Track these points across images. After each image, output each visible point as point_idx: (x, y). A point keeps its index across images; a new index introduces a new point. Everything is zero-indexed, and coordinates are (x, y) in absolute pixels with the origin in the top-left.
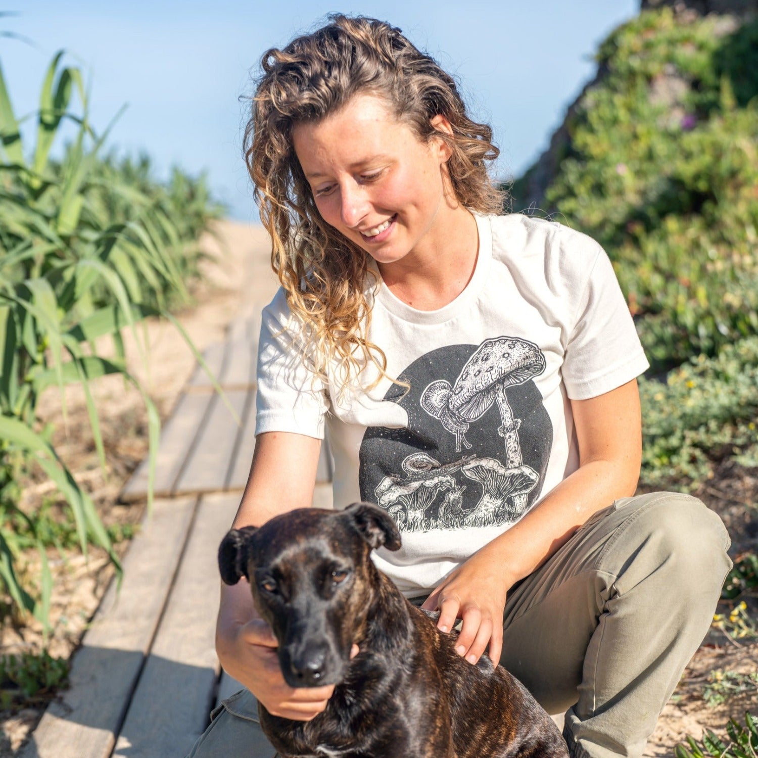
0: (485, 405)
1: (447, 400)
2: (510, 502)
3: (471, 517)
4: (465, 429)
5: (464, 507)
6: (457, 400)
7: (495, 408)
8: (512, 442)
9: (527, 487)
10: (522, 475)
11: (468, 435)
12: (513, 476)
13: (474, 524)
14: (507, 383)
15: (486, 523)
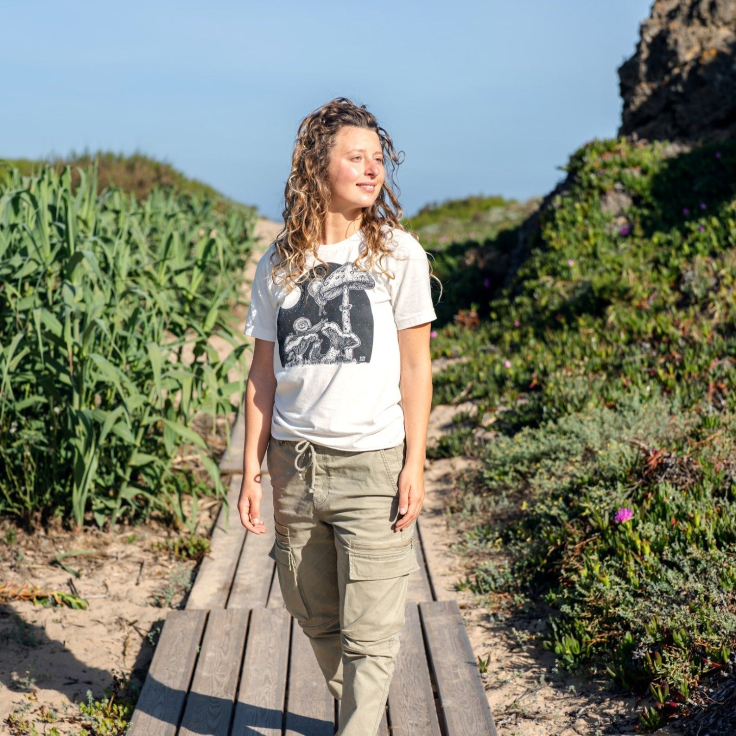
0: (337, 293)
1: (320, 288)
2: (343, 352)
3: (324, 359)
4: (324, 303)
5: (321, 353)
6: (325, 289)
7: (341, 297)
8: (346, 316)
9: (352, 345)
10: (350, 338)
11: (325, 307)
12: (346, 338)
13: (325, 362)
14: (351, 287)
15: (332, 362)
